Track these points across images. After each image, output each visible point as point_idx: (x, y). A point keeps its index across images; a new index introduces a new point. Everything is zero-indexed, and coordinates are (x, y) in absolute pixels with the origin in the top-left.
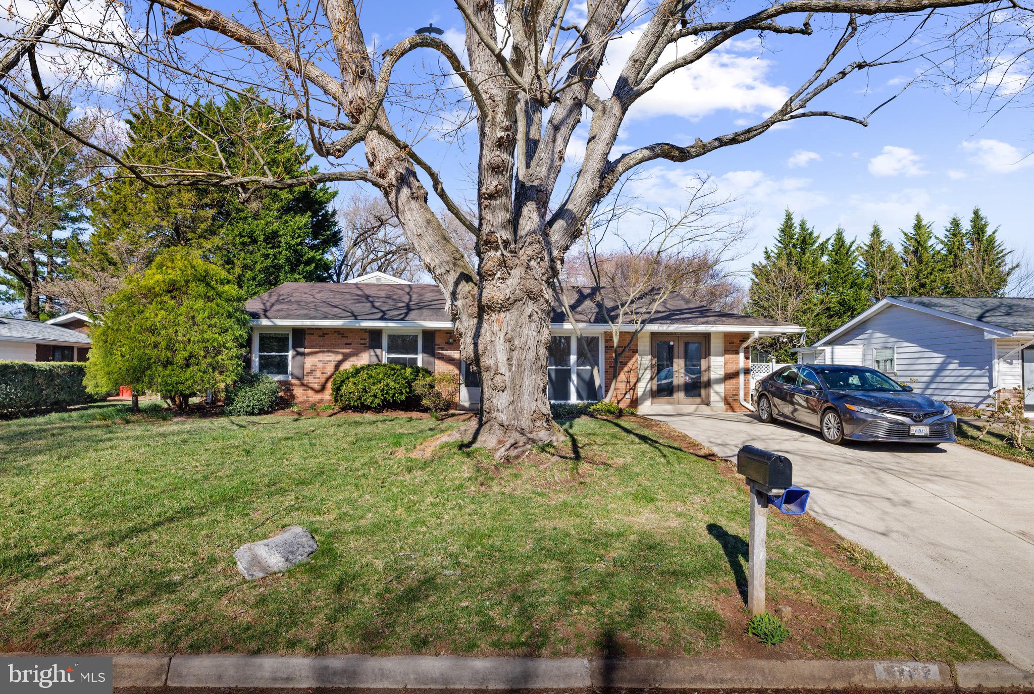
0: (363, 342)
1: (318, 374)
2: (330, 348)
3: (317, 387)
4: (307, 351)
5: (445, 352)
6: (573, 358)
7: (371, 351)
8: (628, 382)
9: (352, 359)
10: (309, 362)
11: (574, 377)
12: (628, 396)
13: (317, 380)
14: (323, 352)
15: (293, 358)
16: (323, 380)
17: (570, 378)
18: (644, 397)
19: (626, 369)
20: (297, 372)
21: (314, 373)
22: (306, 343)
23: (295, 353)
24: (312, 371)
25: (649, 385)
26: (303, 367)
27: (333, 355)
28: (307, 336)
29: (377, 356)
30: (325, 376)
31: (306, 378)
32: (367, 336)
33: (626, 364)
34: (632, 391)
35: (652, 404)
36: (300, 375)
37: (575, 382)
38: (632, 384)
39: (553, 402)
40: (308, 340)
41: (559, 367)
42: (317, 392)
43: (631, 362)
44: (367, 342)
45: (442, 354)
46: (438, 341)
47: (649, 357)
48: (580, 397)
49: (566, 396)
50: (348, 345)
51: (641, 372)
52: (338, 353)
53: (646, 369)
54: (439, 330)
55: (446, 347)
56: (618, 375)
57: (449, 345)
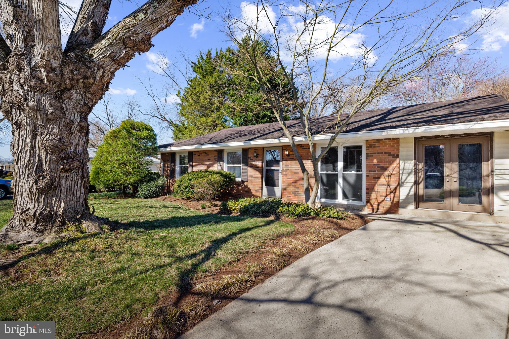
2: (202, 162)
4: (194, 164)
5: (254, 163)
6: (340, 165)
7: (218, 163)
8: (389, 185)
10: (195, 170)
11: (340, 180)
12: (388, 198)
15: (188, 168)
17: (337, 181)
18: (406, 203)
19: (386, 173)
22: (193, 159)
23: (189, 165)
25: (413, 189)
27: (203, 166)
29: (221, 166)
32: (217, 154)
33: (386, 169)
34: (392, 195)
35: (417, 208)
37: (342, 185)
38: (393, 188)
39: (323, 200)
40: (195, 157)
41: (329, 172)
43: (392, 167)
44: (216, 157)
45: (252, 164)
46: (250, 155)
47: (413, 162)
48: (345, 196)
49: (334, 196)
50: (209, 160)
51: (404, 176)
53: (409, 174)
54: (251, 148)
55: (255, 159)
56: (379, 178)
57: (256, 158)
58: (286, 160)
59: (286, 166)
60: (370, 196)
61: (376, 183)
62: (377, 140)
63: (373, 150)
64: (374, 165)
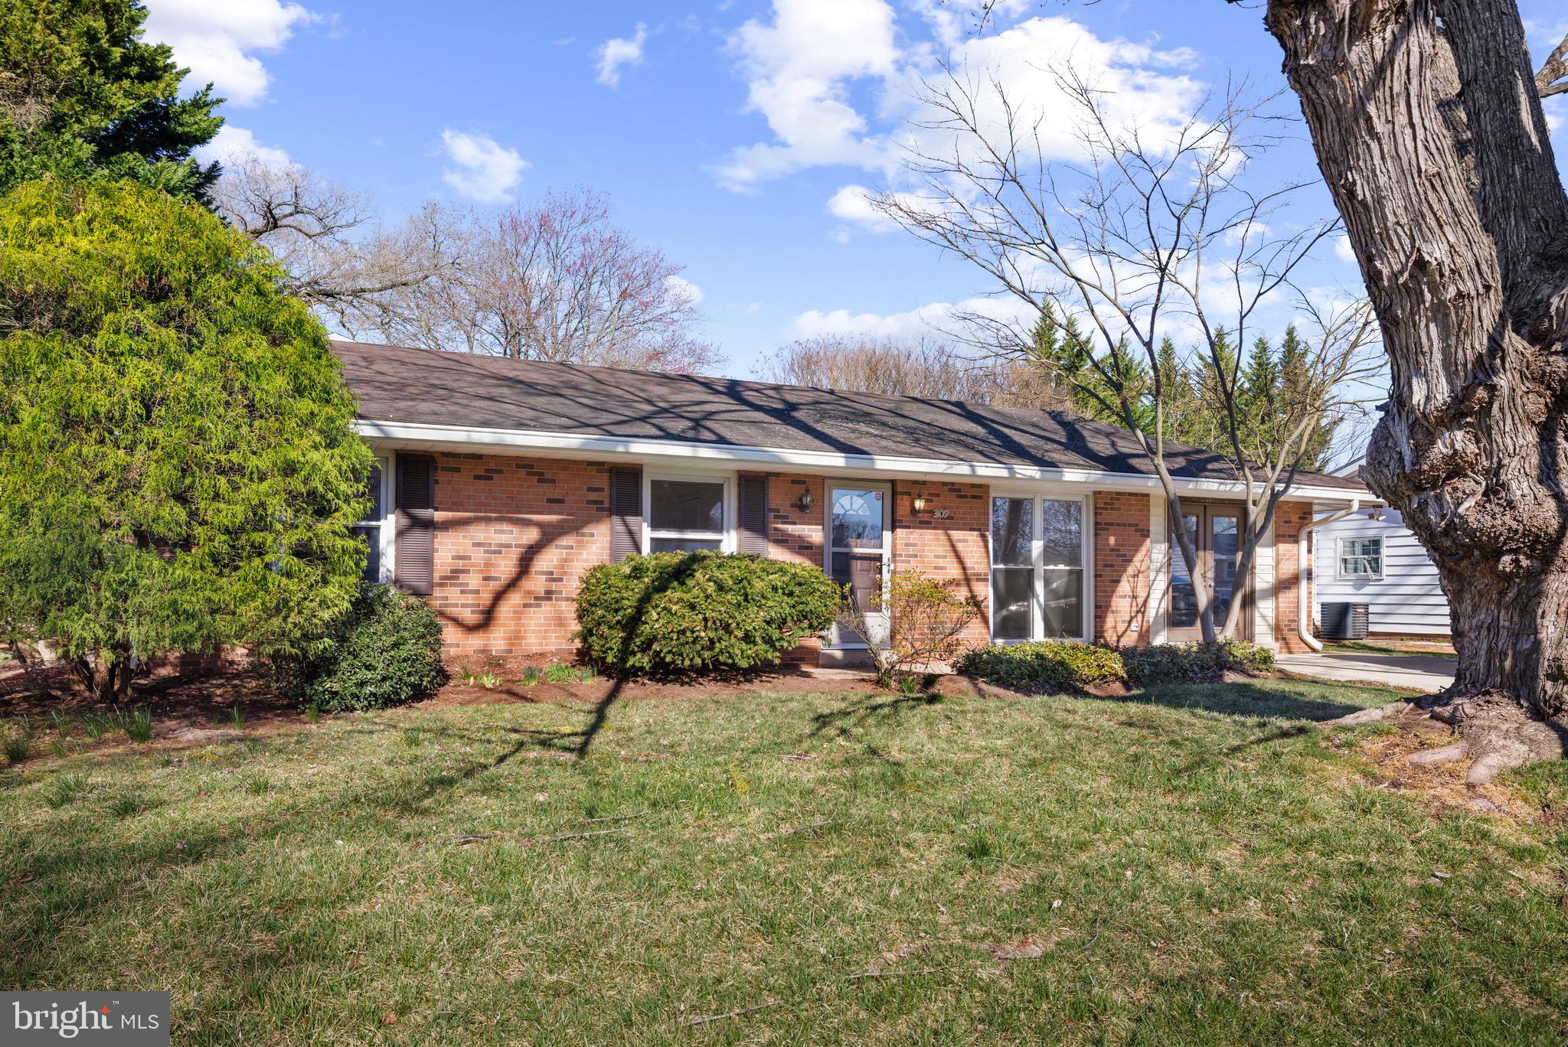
0: (594, 496)
1: (473, 581)
2: (507, 512)
3: (469, 616)
4: (439, 516)
5: (790, 528)
6: (1037, 545)
7: (616, 519)
8: (1134, 597)
9: (566, 541)
10: (447, 548)
11: (1039, 587)
12: (1134, 626)
13: (470, 599)
14: (488, 520)
15: (400, 534)
16: (486, 598)
17: (1032, 588)
18: (1155, 628)
19: (1131, 570)
20: (413, 575)
21: (463, 578)
22: (440, 493)
23: (405, 521)
24: (456, 572)
25: (1164, 603)
26: (427, 560)
27: (515, 529)
28: (441, 476)
29: (631, 533)
30: (494, 586)
31: (437, 592)
32: (603, 481)
33: (1130, 561)
34: (1140, 615)
36: (422, 585)
37: (1042, 599)
38: (1140, 601)
40: (444, 485)
41: (1011, 566)
42: (471, 629)
43: (1139, 557)
44: (604, 497)
45: (783, 532)
46: (777, 498)
47: (1163, 546)
48: (1049, 631)
49: (1026, 629)
50: (554, 503)
51: (1153, 576)
52: (528, 523)
53: (1158, 571)
54: (777, 475)
55: (795, 514)
56: (1118, 581)
57: (800, 511)
58: (908, 527)
59: (907, 545)
60: (1104, 622)
61: (1113, 591)
62: (1118, 493)
63: (1108, 516)
64: (1112, 550)
